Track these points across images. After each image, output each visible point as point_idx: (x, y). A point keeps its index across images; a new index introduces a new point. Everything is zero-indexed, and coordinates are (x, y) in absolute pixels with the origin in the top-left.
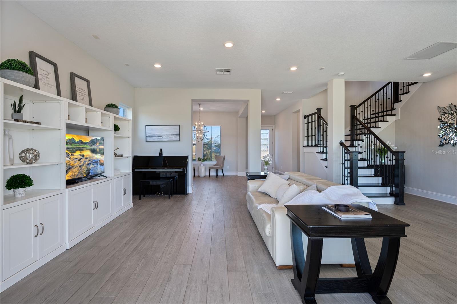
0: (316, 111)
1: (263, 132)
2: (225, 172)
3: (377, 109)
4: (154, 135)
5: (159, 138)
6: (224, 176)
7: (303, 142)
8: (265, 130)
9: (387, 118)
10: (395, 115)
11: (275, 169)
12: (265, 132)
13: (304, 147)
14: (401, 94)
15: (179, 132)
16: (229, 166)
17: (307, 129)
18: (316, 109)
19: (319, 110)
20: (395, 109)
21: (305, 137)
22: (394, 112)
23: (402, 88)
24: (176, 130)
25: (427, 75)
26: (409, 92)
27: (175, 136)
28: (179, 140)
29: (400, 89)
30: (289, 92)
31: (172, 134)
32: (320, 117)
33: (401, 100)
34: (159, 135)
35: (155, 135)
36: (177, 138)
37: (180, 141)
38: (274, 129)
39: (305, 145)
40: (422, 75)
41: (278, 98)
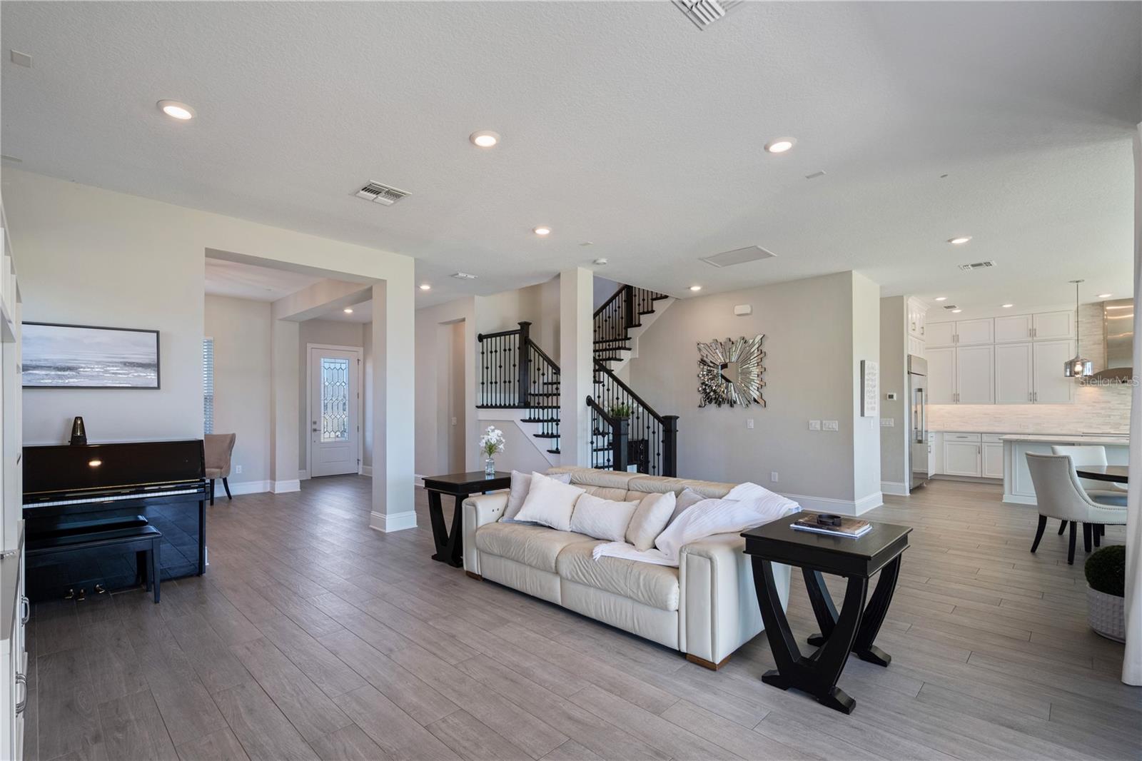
0: (518, 327)
1: (327, 365)
2: (231, 484)
3: (608, 336)
4: (34, 363)
5: (60, 377)
6: (229, 496)
7: (473, 395)
8: (337, 361)
9: (620, 355)
10: (630, 349)
11: (364, 464)
12: (332, 366)
13: (478, 407)
14: (640, 314)
15: (156, 357)
16: (240, 467)
17: (485, 365)
18: (519, 324)
19: (525, 326)
20: (630, 338)
21: (481, 385)
22: (628, 344)
23: (641, 302)
24: (143, 349)
25: (696, 289)
26: (653, 311)
27: (140, 369)
28: (156, 386)
29: (637, 303)
30: (469, 276)
31: (125, 364)
32: (526, 343)
33: (641, 323)
34: (58, 364)
35: (42, 363)
36: (150, 377)
37: (159, 387)
38: (361, 358)
39: (480, 404)
40: (689, 288)
41: (424, 284)
